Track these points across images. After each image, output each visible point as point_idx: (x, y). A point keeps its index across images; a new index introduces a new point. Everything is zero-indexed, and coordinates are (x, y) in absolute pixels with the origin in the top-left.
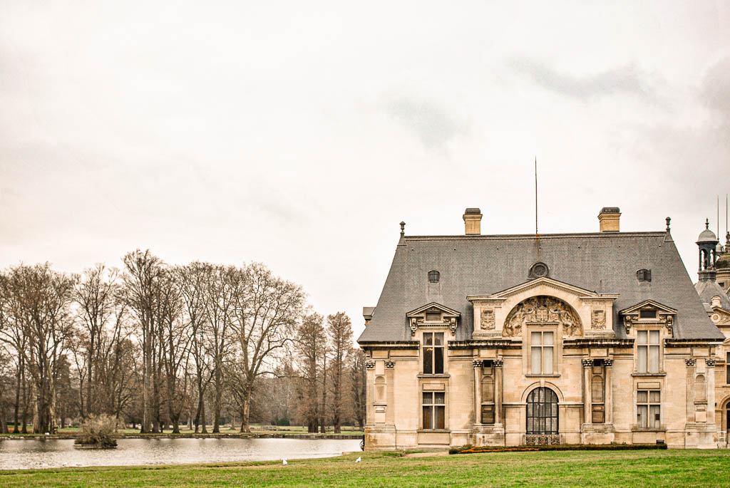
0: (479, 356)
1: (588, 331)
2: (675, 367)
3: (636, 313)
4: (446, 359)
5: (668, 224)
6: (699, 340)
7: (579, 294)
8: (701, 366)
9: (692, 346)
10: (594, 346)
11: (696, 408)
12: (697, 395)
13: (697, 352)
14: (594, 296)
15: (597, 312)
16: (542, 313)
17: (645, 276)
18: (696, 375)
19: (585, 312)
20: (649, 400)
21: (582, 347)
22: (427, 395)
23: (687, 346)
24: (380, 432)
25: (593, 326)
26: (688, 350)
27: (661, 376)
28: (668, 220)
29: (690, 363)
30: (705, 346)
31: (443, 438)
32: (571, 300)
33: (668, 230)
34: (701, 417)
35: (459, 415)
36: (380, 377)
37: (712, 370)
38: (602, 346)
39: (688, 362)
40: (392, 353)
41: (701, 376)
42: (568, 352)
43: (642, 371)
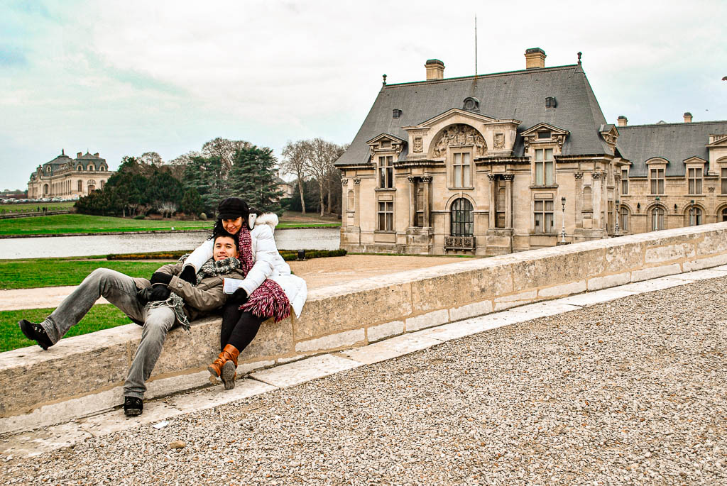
0: (411, 173)
1: (491, 152)
2: (564, 180)
3: (534, 134)
4: (394, 176)
5: (579, 58)
6: (582, 156)
7: (484, 121)
8: (587, 179)
9: (579, 161)
10: (495, 164)
11: (583, 216)
12: (585, 204)
13: (584, 166)
14: (492, 122)
15: (497, 135)
16: (461, 138)
17: (552, 103)
18: (583, 187)
19: (489, 135)
20: (544, 209)
21: (486, 164)
22: (381, 204)
23: (575, 161)
24: (349, 232)
25: (495, 147)
26: (576, 165)
27: (554, 188)
28: (580, 54)
29: (578, 176)
30: (591, 161)
31: (391, 238)
32: (478, 125)
33: (580, 63)
34: (587, 223)
35: (402, 220)
36: (351, 191)
37: (598, 183)
38: (500, 164)
39: (576, 175)
40: (359, 173)
41: (588, 187)
42: (480, 169)
43: (541, 183)
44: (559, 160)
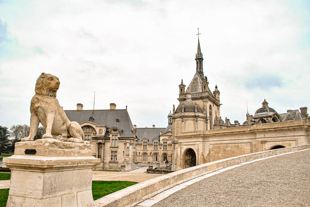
1: (98, 135)
2: (121, 145)
3: (112, 130)
5: (126, 108)
6: (127, 138)
7: (96, 125)
8: (128, 145)
9: (126, 139)
10: (99, 139)
11: (126, 156)
12: (126, 153)
13: (127, 141)
14: (99, 125)
15: (100, 130)
16: (88, 130)
17: (118, 121)
18: (127, 147)
19: (97, 130)
20: (114, 154)
21: (96, 139)
23: (124, 139)
25: (99, 134)
27: (118, 147)
28: (126, 106)
29: (125, 144)
30: (129, 139)
32: (94, 126)
33: (126, 109)
34: (128, 159)
37: (131, 146)
38: (100, 139)
39: (124, 144)
41: (128, 148)
42: (94, 140)
43: (113, 146)
44: (119, 139)
